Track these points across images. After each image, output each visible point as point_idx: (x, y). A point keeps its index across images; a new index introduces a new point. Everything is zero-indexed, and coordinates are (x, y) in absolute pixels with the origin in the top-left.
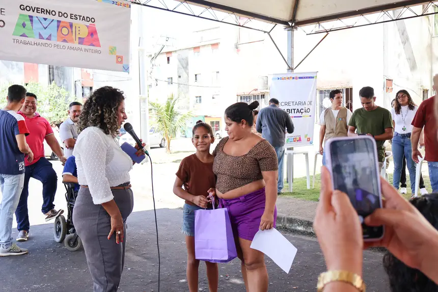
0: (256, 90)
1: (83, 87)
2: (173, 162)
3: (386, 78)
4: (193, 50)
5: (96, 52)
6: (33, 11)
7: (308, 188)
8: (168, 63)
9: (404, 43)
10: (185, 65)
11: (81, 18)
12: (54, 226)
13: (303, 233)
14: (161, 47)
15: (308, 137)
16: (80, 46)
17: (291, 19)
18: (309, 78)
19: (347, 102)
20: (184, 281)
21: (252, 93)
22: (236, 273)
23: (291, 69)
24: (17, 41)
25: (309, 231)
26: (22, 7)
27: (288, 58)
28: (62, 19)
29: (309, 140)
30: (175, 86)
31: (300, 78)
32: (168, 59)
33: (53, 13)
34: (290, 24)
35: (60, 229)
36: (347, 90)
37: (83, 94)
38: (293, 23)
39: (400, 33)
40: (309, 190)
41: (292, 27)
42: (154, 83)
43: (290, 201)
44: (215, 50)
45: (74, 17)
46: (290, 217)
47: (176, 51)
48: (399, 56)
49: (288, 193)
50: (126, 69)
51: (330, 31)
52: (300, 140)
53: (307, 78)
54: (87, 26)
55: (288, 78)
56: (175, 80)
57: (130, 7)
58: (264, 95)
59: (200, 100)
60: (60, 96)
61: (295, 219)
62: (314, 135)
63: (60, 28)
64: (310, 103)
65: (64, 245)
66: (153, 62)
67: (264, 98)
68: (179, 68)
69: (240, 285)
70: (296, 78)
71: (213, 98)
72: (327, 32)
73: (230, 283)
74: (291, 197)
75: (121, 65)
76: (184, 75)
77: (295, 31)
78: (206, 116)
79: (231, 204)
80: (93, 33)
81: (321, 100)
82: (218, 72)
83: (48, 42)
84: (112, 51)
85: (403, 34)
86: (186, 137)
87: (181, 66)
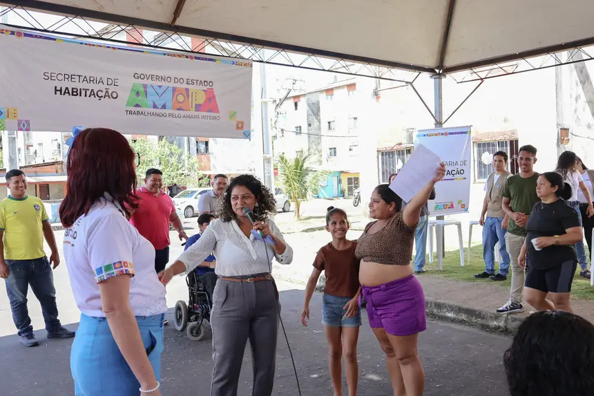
0: (400, 144)
1: (197, 142)
2: (303, 231)
3: (560, 127)
4: (325, 94)
5: (215, 118)
6: (148, 79)
7: (462, 264)
8: (296, 109)
9: (583, 83)
10: (316, 112)
11: (198, 82)
12: (174, 311)
13: (453, 321)
14: (287, 91)
15: (462, 203)
16: (197, 113)
17: (437, 65)
18: (462, 133)
19: (511, 157)
20: (315, 376)
21: (395, 148)
22: (373, 368)
23: (439, 123)
24: (131, 112)
25: (460, 318)
26: (136, 75)
27: (436, 110)
28: (178, 85)
29: (463, 206)
30: (304, 137)
31: (450, 134)
32: (296, 104)
33: (169, 79)
34: (437, 71)
35: (181, 317)
36: (511, 142)
37: (197, 150)
38: (440, 69)
39: (577, 71)
40: (462, 267)
41: (439, 74)
42: (280, 134)
43: (440, 281)
44: (351, 92)
45: (190, 82)
46: (439, 301)
47: (305, 95)
48: (577, 99)
49: (437, 271)
50: (247, 135)
51: (486, 78)
52: (452, 206)
53: (459, 133)
54: (204, 91)
55: (436, 135)
56: (305, 129)
57: (251, 66)
58: (409, 150)
59: (335, 152)
60: (172, 154)
61: (443, 304)
62: (470, 200)
63: (175, 96)
64: (464, 163)
65: (186, 334)
66: (278, 110)
67: (409, 153)
68: (308, 115)
69: (378, 381)
70: (446, 134)
71: (350, 150)
72: (482, 79)
73: (367, 379)
74: (441, 276)
75: (242, 131)
76: (316, 123)
77: (444, 80)
78: (342, 172)
79: (372, 292)
80: (211, 97)
81: (480, 155)
82: (355, 118)
83: (163, 111)
84: (233, 115)
85: (581, 72)
86: (318, 197)
87: (310, 112)
